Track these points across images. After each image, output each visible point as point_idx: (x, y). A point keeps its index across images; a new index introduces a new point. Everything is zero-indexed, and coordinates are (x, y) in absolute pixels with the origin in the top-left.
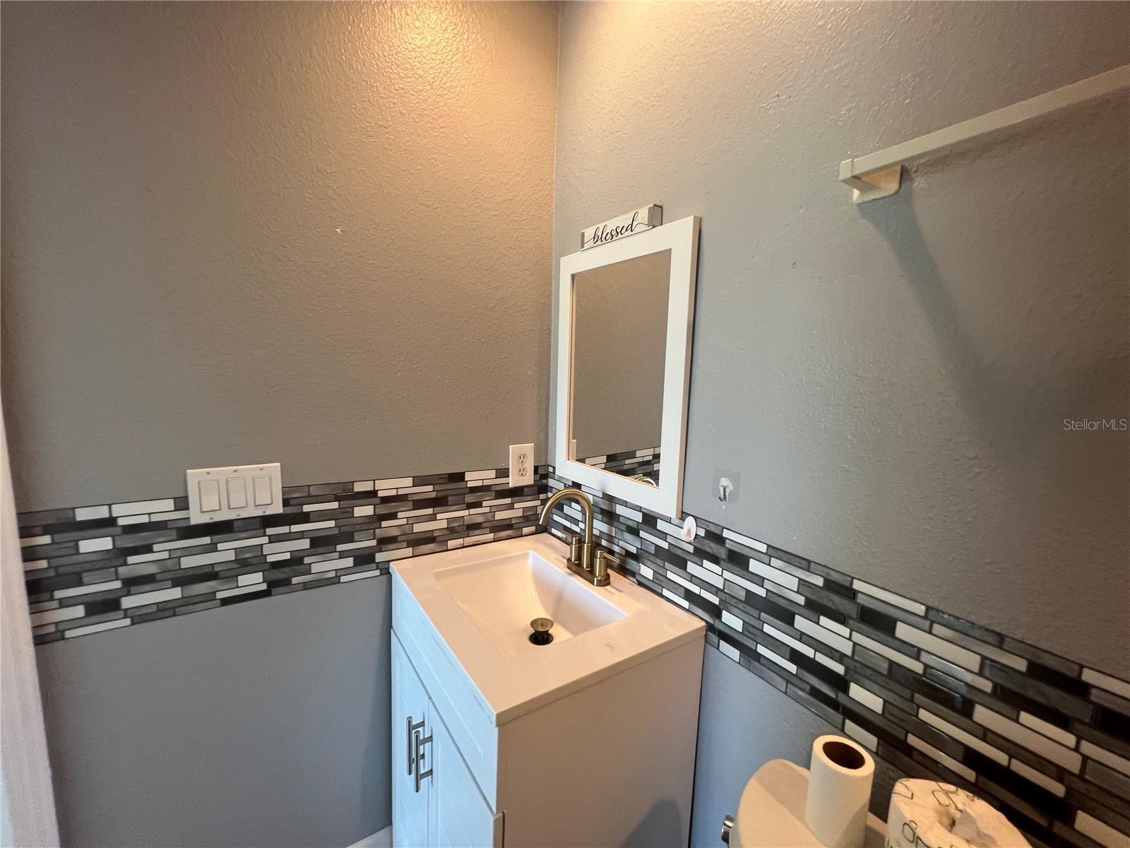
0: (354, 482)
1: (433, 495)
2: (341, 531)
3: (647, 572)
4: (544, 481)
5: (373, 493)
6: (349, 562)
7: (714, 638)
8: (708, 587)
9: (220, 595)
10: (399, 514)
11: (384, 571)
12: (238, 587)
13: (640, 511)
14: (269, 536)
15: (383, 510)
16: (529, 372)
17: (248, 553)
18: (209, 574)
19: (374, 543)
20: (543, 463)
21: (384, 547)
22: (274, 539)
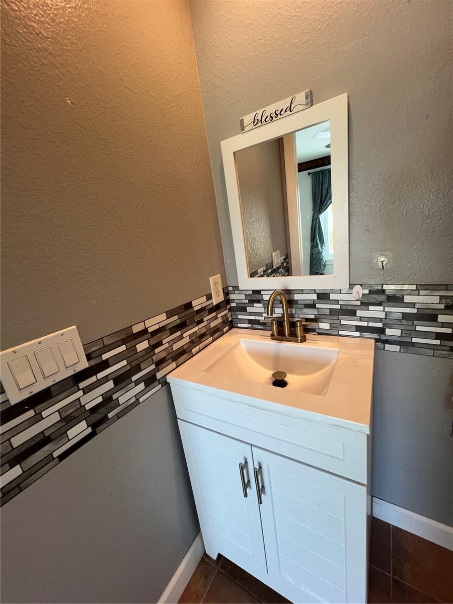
0: (131, 326)
1: (179, 322)
2: (132, 366)
3: (324, 326)
4: (228, 297)
5: (145, 331)
6: (142, 386)
7: (380, 345)
8: (374, 319)
9: (56, 454)
10: (163, 341)
11: (164, 384)
12: (69, 440)
13: (315, 293)
14: (83, 389)
15: (154, 341)
16: (210, 227)
17: (70, 409)
18: (43, 441)
19: (153, 367)
20: (225, 287)
21: (160, 367)
22: (86, 391)
